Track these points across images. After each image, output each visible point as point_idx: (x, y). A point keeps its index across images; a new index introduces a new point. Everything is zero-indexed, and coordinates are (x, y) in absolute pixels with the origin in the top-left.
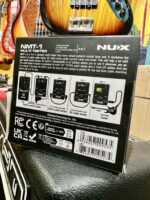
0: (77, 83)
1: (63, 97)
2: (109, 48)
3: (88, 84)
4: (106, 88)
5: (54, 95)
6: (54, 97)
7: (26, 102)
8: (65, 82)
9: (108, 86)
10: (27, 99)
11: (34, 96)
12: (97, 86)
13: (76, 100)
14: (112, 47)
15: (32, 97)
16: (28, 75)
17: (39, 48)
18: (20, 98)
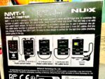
0: (59, 41)
1: (49, 53)
2: (81, 11)
3: (67, 40)
4: (81, 42)
5: (40, 53)
6: (41, 54)
7: (16, 61)
8: (49, 41)
9: (83, 40)
10: (17, 59)
11: (23, 56)
12: (74, 41)
13: (59, 54)
14: (83, 10)
15: (21, 57)
16: (15, 38)
17: (22, 15)
18: (10, 59)
